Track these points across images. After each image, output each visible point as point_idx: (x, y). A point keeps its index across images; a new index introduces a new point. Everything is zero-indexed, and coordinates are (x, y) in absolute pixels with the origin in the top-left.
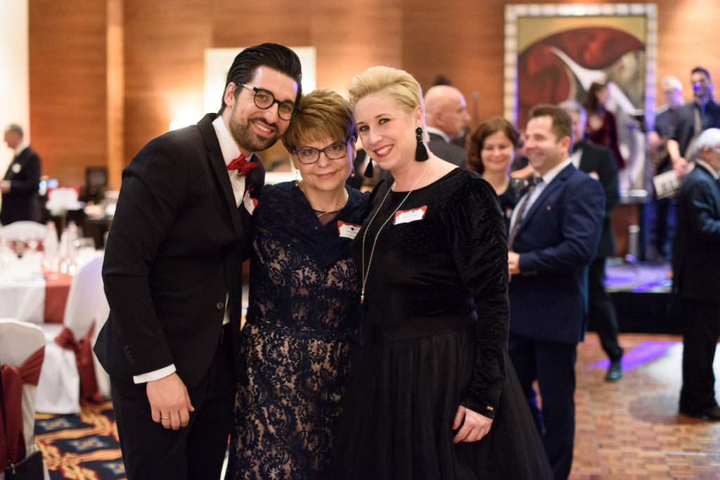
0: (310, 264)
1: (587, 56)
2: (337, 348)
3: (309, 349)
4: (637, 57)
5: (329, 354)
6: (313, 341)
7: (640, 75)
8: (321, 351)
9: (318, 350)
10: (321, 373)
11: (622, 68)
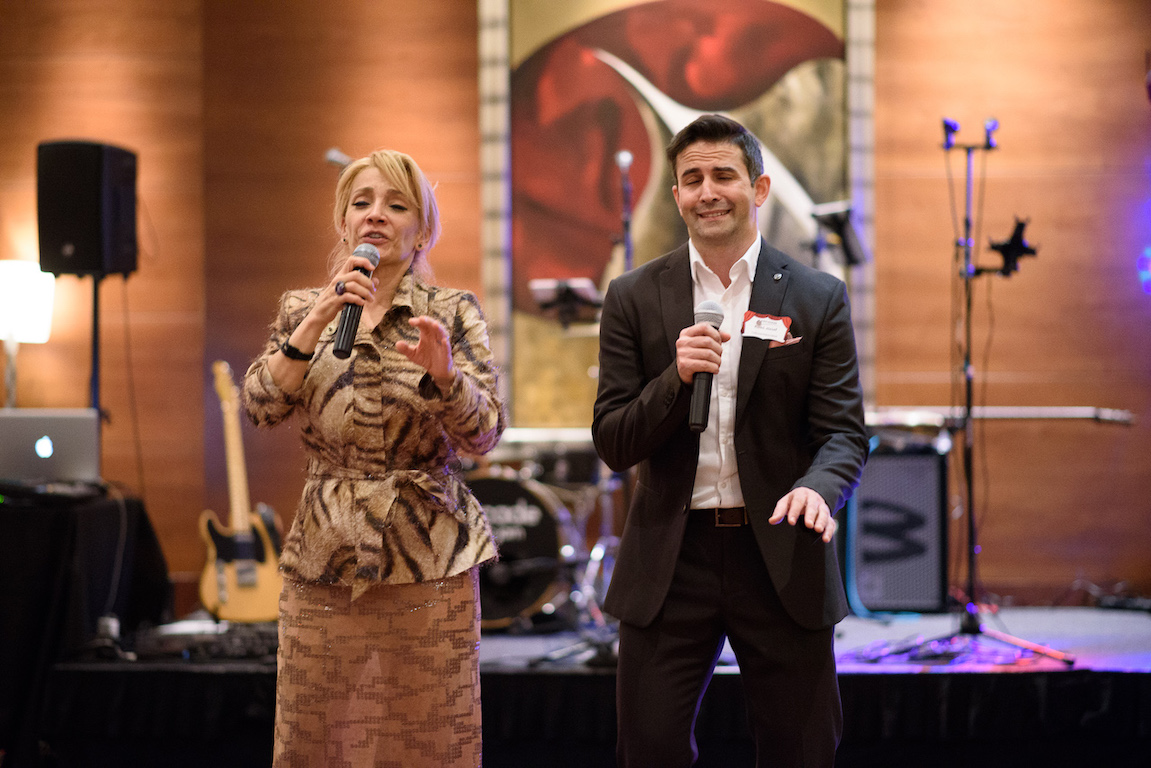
1: (693, 73)
4: (822, 75)
7: (830, 121)
11: (785, 103)
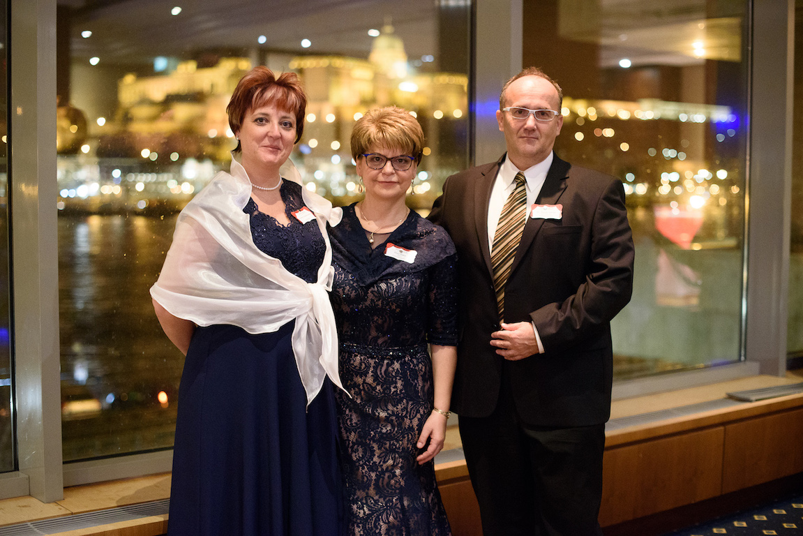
0: (352, 282)
2: (382, 365)
3: (352, 362)
5: (372, 369)
6: (356, 356)
8: (364, 365)
9: (361, 364)
10: (363, 386)
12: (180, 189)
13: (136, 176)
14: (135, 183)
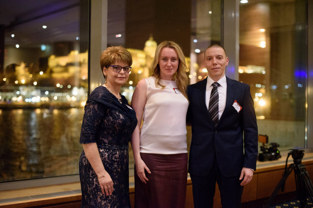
12: (71, 99)
13: (54, 94)
14: (54, 96)
